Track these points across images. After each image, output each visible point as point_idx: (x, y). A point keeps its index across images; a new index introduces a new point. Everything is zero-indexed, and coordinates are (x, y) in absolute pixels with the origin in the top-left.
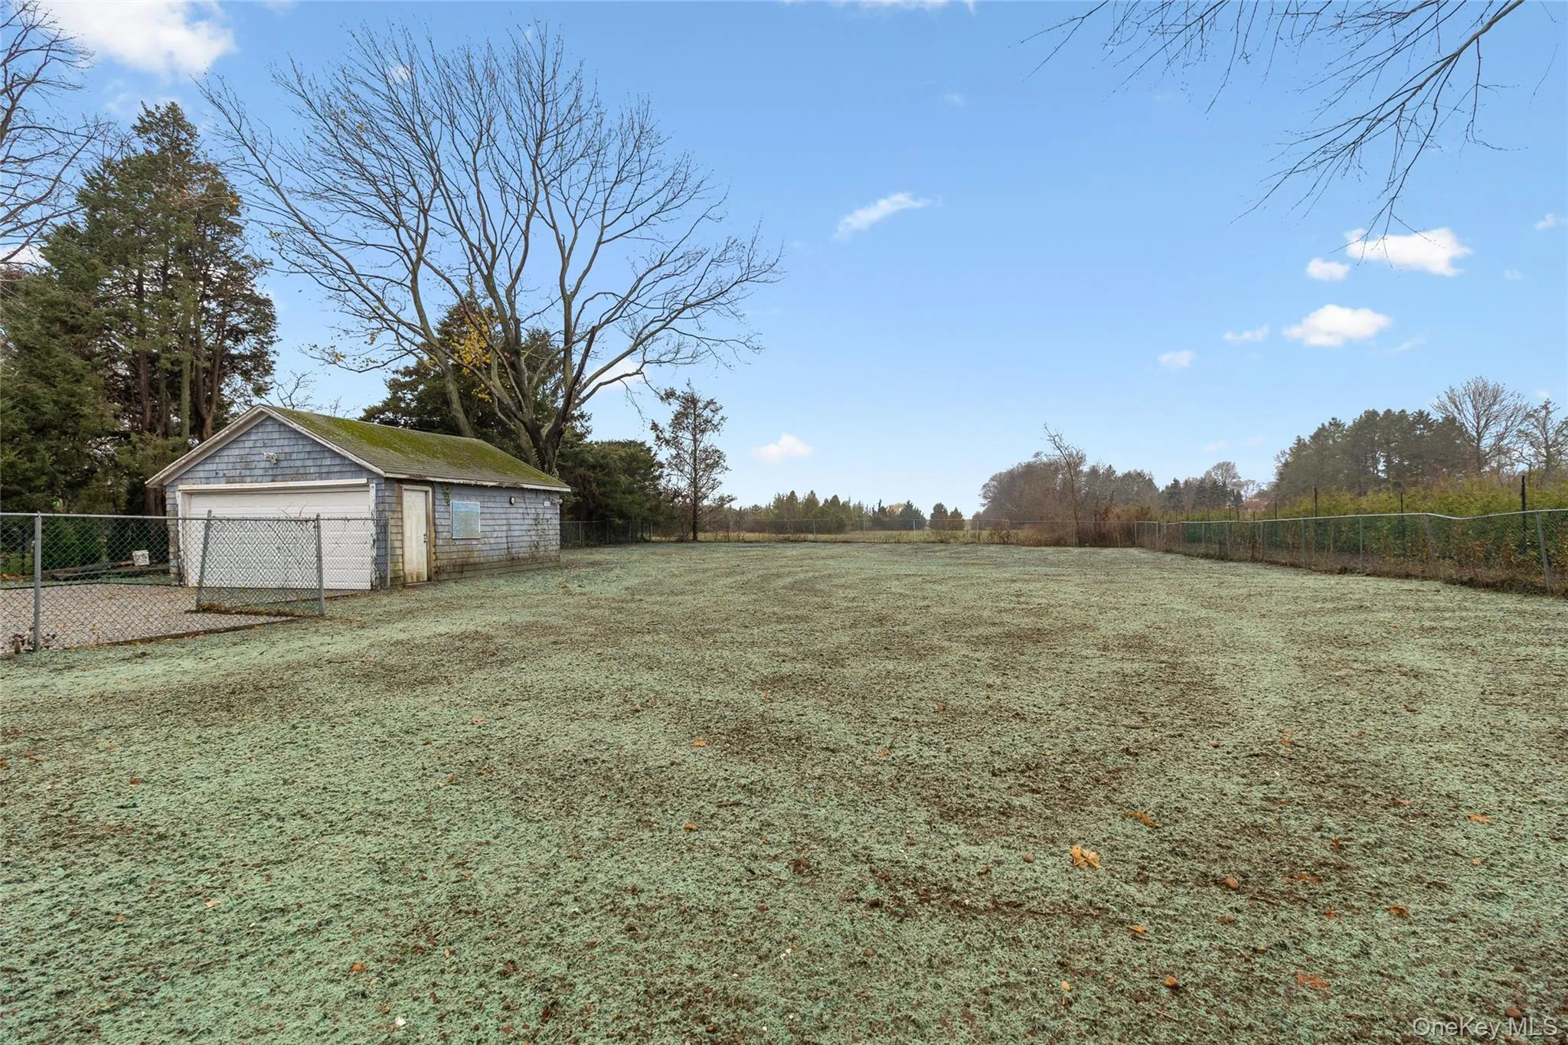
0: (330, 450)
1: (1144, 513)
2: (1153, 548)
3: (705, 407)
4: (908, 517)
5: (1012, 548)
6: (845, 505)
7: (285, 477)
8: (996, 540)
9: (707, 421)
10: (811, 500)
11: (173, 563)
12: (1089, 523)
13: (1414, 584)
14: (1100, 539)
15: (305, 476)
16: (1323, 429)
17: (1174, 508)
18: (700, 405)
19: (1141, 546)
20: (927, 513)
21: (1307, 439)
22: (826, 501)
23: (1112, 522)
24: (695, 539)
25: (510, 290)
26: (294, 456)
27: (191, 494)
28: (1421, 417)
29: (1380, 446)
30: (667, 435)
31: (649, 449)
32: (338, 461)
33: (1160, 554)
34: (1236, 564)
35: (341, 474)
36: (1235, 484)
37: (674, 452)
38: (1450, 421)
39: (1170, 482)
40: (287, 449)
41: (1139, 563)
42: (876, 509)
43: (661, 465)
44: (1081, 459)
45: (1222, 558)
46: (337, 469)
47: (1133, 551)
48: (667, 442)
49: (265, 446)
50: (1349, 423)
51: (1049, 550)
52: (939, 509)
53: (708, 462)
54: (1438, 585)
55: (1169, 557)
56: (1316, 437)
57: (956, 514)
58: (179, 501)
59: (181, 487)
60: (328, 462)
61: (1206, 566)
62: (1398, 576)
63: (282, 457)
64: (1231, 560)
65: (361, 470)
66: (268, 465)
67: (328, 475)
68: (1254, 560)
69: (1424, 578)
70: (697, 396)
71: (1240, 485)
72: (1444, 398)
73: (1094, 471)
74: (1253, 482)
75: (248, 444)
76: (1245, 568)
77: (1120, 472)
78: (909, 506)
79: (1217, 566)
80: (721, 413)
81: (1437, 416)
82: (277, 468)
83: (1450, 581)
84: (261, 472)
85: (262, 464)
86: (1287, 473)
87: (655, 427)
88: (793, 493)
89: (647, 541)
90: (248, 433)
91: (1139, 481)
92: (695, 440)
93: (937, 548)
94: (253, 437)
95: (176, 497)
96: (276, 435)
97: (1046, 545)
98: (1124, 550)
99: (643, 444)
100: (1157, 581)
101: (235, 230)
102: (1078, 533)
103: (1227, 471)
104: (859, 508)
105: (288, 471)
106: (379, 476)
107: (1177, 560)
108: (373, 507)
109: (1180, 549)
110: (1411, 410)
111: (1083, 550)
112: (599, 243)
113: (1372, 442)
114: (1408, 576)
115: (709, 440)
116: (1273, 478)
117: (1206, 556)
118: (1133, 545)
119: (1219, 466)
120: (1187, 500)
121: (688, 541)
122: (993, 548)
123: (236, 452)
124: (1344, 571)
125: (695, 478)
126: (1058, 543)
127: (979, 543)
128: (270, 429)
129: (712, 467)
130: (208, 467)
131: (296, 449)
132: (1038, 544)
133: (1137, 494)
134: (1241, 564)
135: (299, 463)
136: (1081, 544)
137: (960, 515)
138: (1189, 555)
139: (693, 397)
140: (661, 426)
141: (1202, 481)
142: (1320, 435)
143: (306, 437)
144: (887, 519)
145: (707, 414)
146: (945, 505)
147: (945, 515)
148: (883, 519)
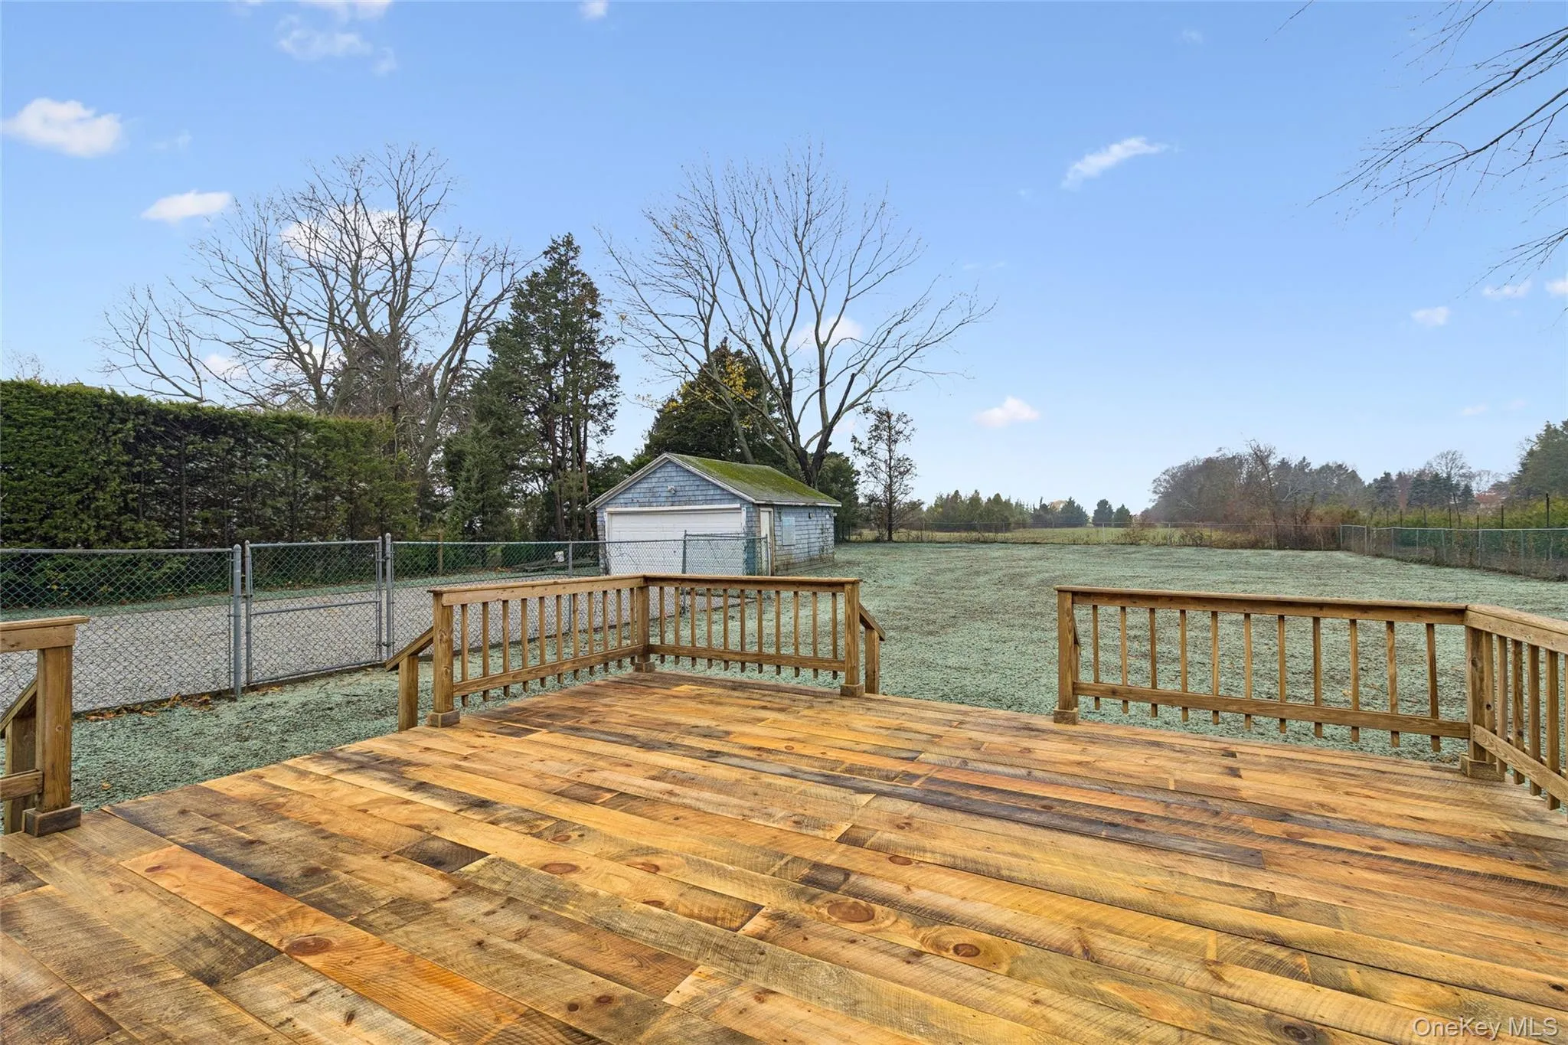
0: (713, 484)
1: (1350, 516)
2: (1362, 552)
3: (898, 420)
4: (1071, 515)
5: (1206, 550)
6: (1007, 503)
7: (680, 503)
8: (1188, 540)
9: (899, 433)
10: (975, 499)
11: (602, 561)
12: (1288, 525)
14: (1303, 542)
15: (695, 502)
17: (1384, 504)
18: (893, 418)
19: (1348, 549)
20: (1090, 510)
22: (989, 499)
23: (1315, 524)
24: (890, 539)
25: (783, 348)
26: (687, 488)
27: (612, 514)
30: (864, 447)
31: (847, 459)
32: (719, 492)
33: (1369, 559)
34: (1451, 570)
35: (721, 501)
36: (1464, 475)
37: (870, 461)
39: (1380, 475)
40: (682, 484)
41: (1350, 568)
42: (1037, 507)
43: (858, 473)
45: (1438, 563)
46: (718, 497)
47: (1339, 555)
48: (863, 452)
49: (666, 481)
51: (1247, 552)
52: (1103, 504)
53: (899, 470)
55: (1379, 562)
57: (1123, 511)
58: (606, 518)
59: (608, 509)
60: (712, 492)
61: (1420, 572)
63: (678, 489)
64: (1448, 566)
65: (736, 498)
66: (669, 494)
67: (712, 501)
68: (1472, 567)
70: (891, 412)
71: (1470, 477)
73: (1284, 464)
75: (654, 480)
76: (1460, 574)
77: (1316, 464)
78: (1071, 503)
79: (1430, 571)
80: (911, 425)
82: (674, 497)
84: (663, 499)
85: (664, 494)
87: (854, 439)
88: (957, 492)
89: (848, 541)
90: (655, 472)
91: (1340, 476)
92: (890, 451)
93: (1129, 550)
94: (658, 475)
95: (604, 516)
96: (674, 474)
97: (1243, 547)
98: (1329, 553)
99: (841, 454)
100: (1369, 585)
101: (596, 315)
102: (1277, 536)
103: (1453, 460)
104: (1019, 505)
105: (684, 499)
106: (749, 502)
107: (1390, 565)
108: (744, 524)
109: (1392, 554)
111: (1282, 552)
112: (847, 300)
115: (901, 449)
116: (1514, 469)
117: (1421, 562)
118: (1338, 548)
119: (1443, 456)
120: (1401, 496)
121: (885, 542)
122: (1186, 550)
123: (646, 485)
125: (890, 485)
126: (1254, 545)
127: (1171, 545)
128: (669, 469)
129: (902, 474)
130: (626, 496)
131: (688, 483)
132: (1234, 546)
133: (1338, 487)
134: (1458, 570)
135: (690, 493)
136: (1280, 547)
137: (1127, 511)
138: (1402, 560)
139: (887, 413)
140: (860, 439)
141: (1422, 473)
143: (695, 475)
144: (1049, 516)
145: (900, 426)
146: (1110, 502)
147: (1111, 511)
148: (1045, 516)
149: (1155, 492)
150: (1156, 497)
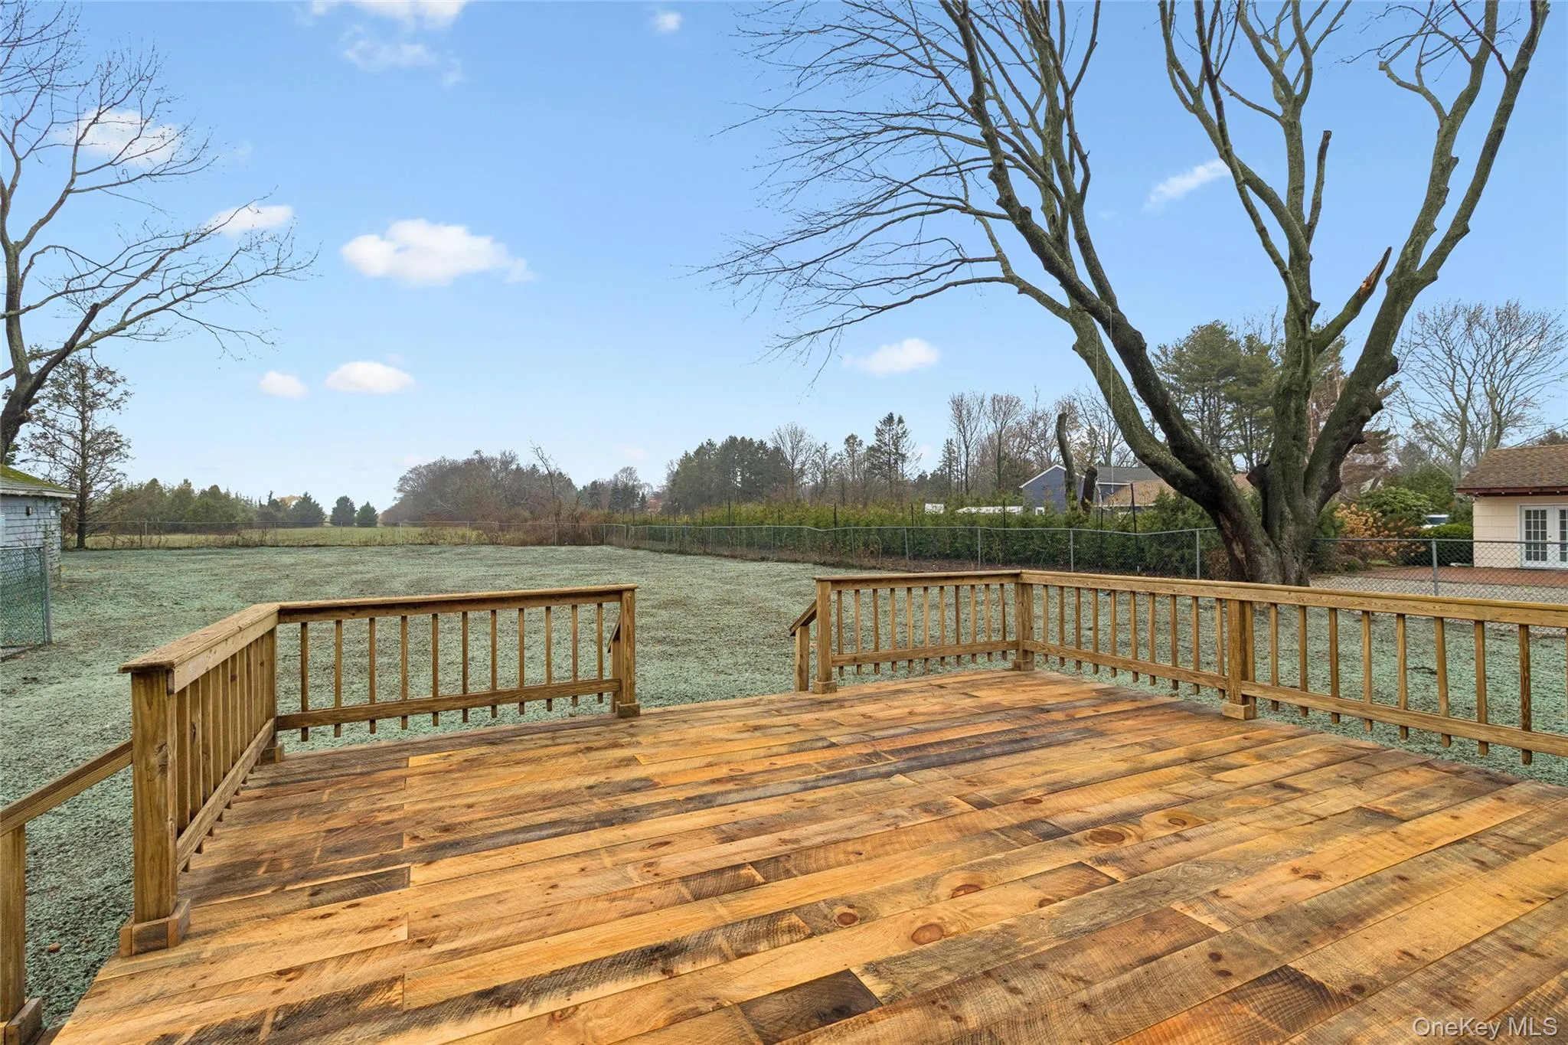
2: (621, 546)
3: (99, 378)
4: (306, 512)
5: (503, 548)
6: (228, 497)
9: (99, 396)
10: (186, 491)
12: (566, 524)
13: (801, 566)
14: (577, 539)
16: (702, 447)
19: (610, 544)
20: (328, 507)
21: (692, 454)
22: (203, 492)
23: (584, 525)
24: (81, 546)
28: (762, 444)
29: (738, 464)
33: (629, 551)
38: (777, 449)
39: (587, 483)
42: (265, 502)
44: (513, 459)
47: (604, 549)
50: (719, 445)
52: (344, 503)
54: (810, 566)
56: (697, 453)
57: (368, 510)
62: (792, 562)
64: (689, 554)
68: (707, 554)
69: (804, 562)
72: (776, 434)
74: (648, 485)
78: (306, 499)
81: (770, 445)
83: (816, 563)
86: (676, 479)
91: (558, 481)
92: (84, 420)
97: (531, 545)
98: (597, 547)
102: (558, 534)
103: (631, 474)
109: (647, 547)
110: (756, 439)
111: (563, 548)
113: (734, 461)
114: (796, 561)
115: (101, 419)
116: (665, 483)
117: (670, 552)
118: (602, 543)
119: (624, 470)
120: (606, 500)
121: (73, 549)
124: (763, 559)
125: (81, 468)
126: (542, 542)
132: (524, 544)
136: (560, 544)
137: (373, 510)
138: (654, 551)
141: (615, 483)
142: (700, 451)
144: (280, 515)
145: (101, 387)
146: (352, 499)
147: (353, 510)
148: (274, 514)
149: (400, 490)
150: (400, 495)
